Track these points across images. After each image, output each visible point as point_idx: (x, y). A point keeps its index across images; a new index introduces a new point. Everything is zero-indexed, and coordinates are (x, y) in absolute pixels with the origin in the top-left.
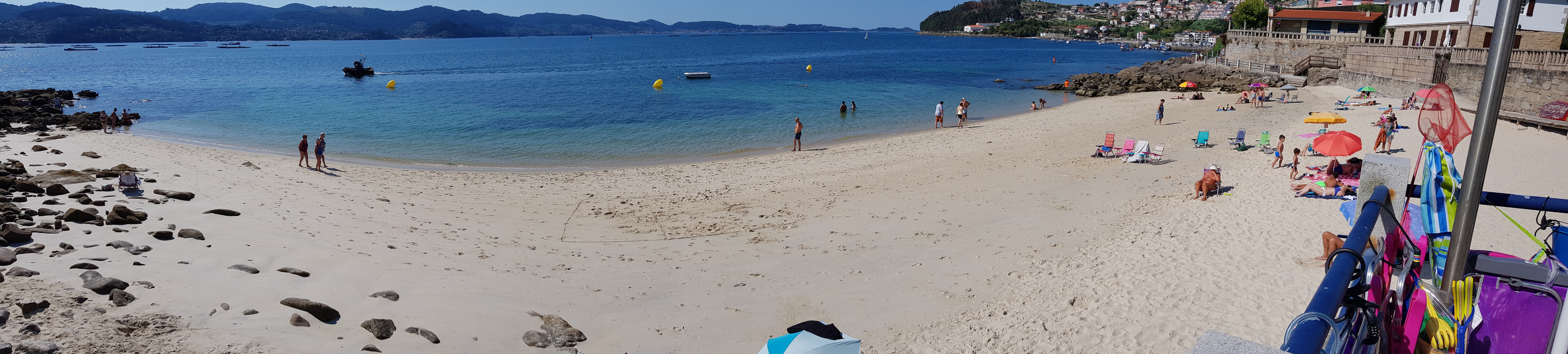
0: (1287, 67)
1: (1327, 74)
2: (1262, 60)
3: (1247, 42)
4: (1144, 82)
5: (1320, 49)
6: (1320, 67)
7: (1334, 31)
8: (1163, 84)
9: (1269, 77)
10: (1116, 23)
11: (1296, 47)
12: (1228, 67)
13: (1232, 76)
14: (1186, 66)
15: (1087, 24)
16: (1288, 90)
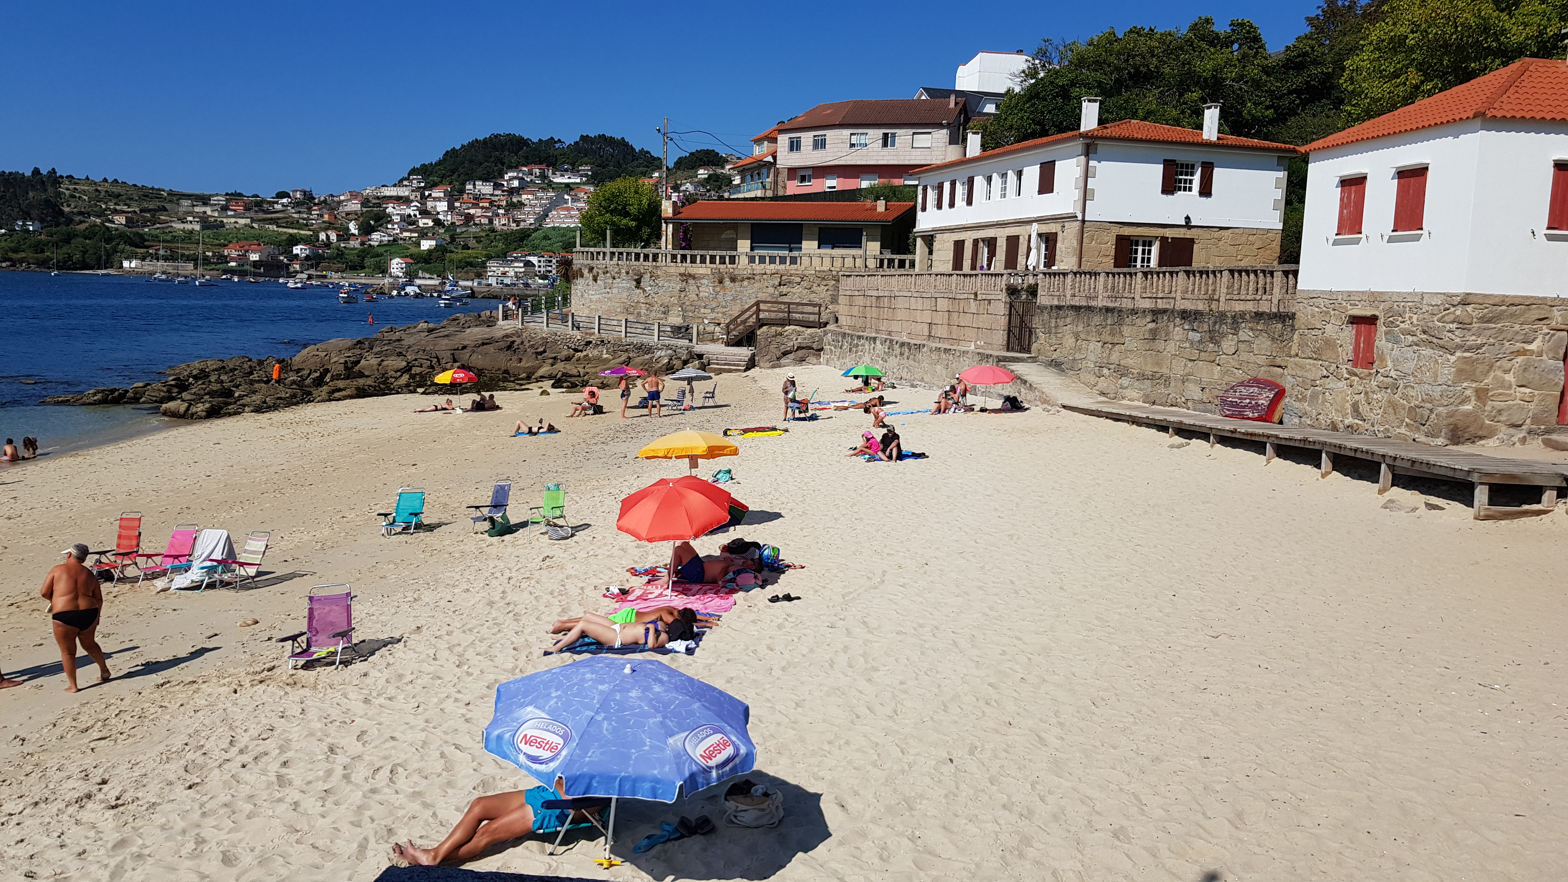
0: (710, 328)
1: (799, 341)
2: (653, 314)
3: (617, 276)
4: (361, 375)
5: (780, 285)
6: (783, 325)
7: (809, 246)
8: (413, 377)
9: (670, 352)
10: (333, 237)
11: (727, 282)
12: (576, 332)
13: (585, 353)
14: (477, 333)
15: (258, 239)
16: (690, 380)
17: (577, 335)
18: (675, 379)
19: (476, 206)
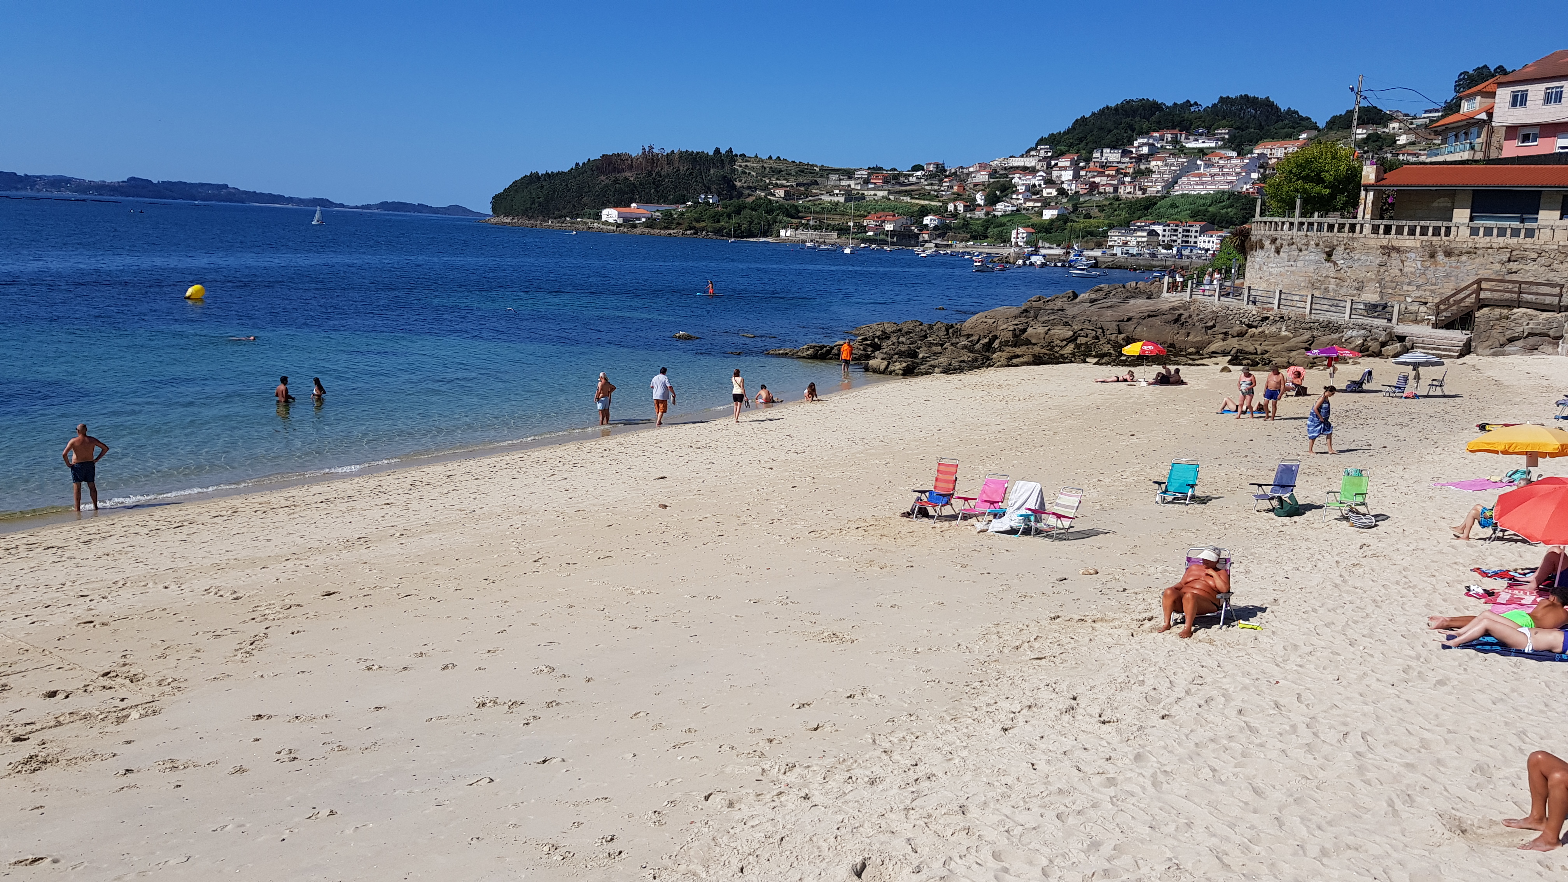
0: (1413, 308)
1: (1530, 326)
2: (1344, 289)
3: (1304, 249)
4: (1028, 342)
5: (1509, 261)
6: (1510, 307)
7: (1549, 216)
8: (1078, 346)
9: (1362, 332)
10: (961, 207)
11: (1440, 257)
12: (1251, 307)
13: (1260, 330)
14: (1139, 305)
15: (893, 210)
16: (1416, 365)
17: (1253, 310)
18: (1396, 363)
19: (1101, 174)
